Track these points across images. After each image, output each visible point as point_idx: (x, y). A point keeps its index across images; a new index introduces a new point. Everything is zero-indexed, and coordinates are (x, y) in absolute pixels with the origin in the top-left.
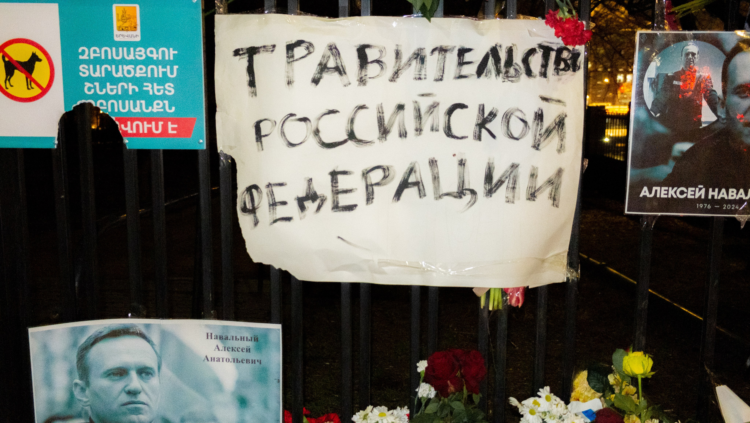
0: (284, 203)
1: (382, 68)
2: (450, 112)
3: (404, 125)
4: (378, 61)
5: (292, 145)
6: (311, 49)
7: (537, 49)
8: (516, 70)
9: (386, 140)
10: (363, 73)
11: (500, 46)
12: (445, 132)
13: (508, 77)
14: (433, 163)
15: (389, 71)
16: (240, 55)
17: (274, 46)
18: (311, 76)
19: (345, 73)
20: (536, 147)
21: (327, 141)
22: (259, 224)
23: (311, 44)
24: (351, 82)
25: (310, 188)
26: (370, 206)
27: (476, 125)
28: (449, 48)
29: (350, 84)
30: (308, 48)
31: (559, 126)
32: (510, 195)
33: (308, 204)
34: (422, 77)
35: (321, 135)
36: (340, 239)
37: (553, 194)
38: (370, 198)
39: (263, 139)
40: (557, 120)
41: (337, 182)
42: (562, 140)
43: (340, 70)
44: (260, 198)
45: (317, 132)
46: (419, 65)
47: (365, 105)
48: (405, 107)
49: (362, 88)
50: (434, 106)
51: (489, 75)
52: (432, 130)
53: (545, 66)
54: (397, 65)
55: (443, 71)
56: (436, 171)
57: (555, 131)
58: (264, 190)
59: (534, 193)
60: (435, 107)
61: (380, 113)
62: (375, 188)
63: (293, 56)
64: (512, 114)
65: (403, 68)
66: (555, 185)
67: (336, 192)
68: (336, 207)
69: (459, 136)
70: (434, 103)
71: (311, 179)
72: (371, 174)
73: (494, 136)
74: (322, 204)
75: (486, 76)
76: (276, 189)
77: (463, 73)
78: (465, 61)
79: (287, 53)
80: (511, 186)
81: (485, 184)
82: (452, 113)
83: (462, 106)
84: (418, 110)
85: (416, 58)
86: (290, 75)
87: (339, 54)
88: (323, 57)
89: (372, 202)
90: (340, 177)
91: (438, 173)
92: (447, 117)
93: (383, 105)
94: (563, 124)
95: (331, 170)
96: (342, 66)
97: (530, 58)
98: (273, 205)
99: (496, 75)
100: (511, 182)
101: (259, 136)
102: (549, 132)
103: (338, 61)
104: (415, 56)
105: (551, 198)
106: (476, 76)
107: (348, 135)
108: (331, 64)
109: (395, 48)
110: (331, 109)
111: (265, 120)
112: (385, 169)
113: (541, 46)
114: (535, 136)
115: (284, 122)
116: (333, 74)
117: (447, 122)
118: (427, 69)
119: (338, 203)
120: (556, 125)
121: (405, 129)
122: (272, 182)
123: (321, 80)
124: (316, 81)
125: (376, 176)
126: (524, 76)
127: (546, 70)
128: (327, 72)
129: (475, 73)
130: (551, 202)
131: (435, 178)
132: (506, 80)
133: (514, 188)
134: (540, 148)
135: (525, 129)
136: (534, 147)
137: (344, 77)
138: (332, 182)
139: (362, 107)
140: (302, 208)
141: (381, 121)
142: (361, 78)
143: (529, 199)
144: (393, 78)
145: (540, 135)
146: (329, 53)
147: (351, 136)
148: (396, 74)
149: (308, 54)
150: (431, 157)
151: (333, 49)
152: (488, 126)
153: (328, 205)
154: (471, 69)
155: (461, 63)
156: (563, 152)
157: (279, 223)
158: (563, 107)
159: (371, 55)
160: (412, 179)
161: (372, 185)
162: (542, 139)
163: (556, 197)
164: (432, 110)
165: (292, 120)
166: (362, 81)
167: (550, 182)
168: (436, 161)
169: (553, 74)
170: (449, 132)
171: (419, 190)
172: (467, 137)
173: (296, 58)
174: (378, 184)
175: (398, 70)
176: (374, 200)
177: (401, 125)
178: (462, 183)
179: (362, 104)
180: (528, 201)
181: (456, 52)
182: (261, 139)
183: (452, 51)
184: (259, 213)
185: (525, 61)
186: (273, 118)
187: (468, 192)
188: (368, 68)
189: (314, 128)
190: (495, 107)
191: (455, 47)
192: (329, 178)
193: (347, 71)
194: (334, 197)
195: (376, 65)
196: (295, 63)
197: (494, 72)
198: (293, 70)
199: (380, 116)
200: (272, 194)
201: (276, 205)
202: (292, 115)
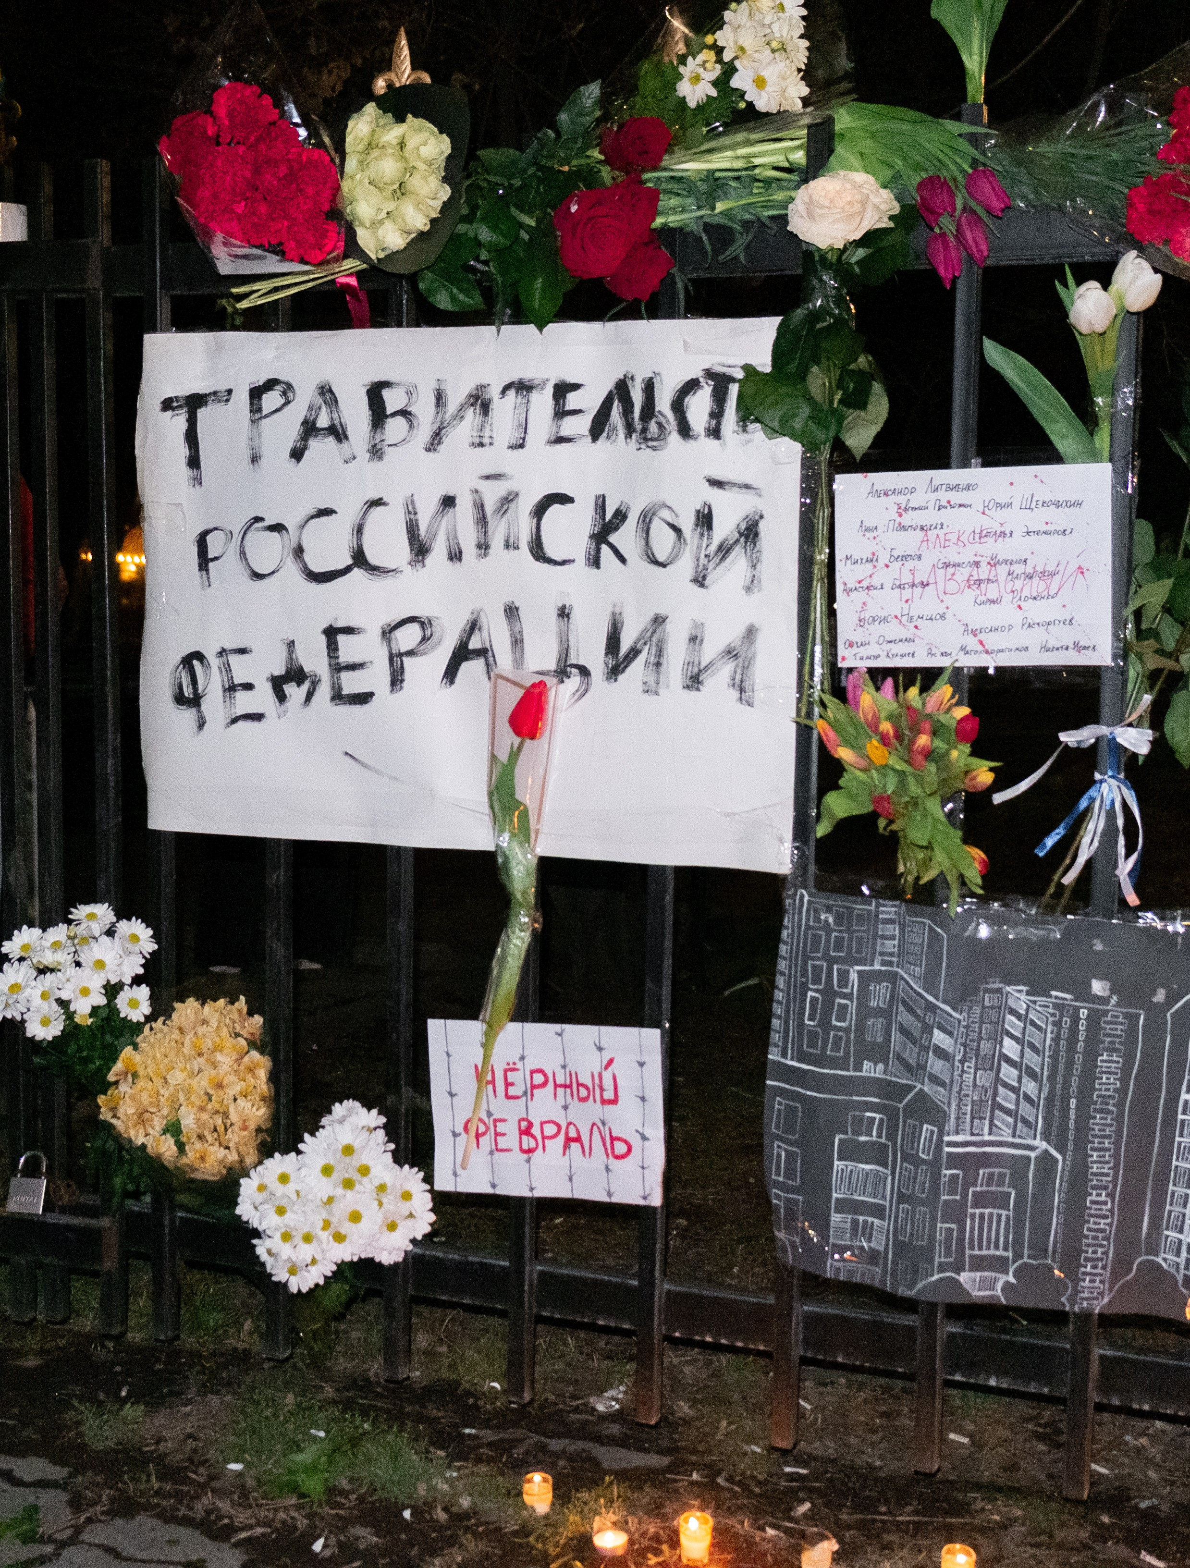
0: (248, 687)
1: (411, 426)
2: (540, 510)
3: (456, 537)
4: (404, 413)
5: (257, 576)
6: (290, 395)
7: (701, 380)
8: (660, 425)
9: (424, 566)
10: (378, 437)
11: (632, 378)
12: (531, 552)
13: (646, 439)
14: (511, 612)
15: (424, 433)
16: (173, 409)
17: (230, 392)
18: (289, 445)
19: (346, 438)
20: (700, 581)
21: (316, 568)
22: (206, 726)
23: (289, 386)
24: (356, 454)
25: (291, 659)
26: (398, 695)
27: (591, 537)
28: (536, 382)
29: (354, 458)
30: (284, 393)
31: (747, 538)
32: (651, 679)
33: (290, 689)
34: (486, 441)
35: (307, 557)
36: (348, 758)
37: (738, 677)
38: (397, 680)
39: (211, 564)
40: (743, 526)
41: (337, 649)
42: (754, 567)
43: (338, 433)
44: (208, 676)
45: (299, 551)
46: (479, 419)
47: (381, 499)
48: (458, 501)
49: (376, 464)
50: (509, 499)
51: (614, 437)
52: (507, 546)
53: (717, 415)
54: (439, 419)
55: (526, 428)
56: (517, 629)
57: (738, 550)
58: (214, 662)
59: (698, 675)
60: (512, 500)
61: (409, 513)
62: (405, 659)
63: (260, 410)
64: (654, 514)
65: (449, 424)
66: (741, 660)
67: (337, 668)
68: (338, 697)
69: (558, 558)
70: (510, 493)
71: (293, 642)
72: (399, 634)
73: (623, 560)
74: (314, 689)
75: (608, 438)
76: (233, 659)
77: (564, 433)
78: (567, 408)
79: (251, 404)
80: (652, 659)
81: (607, 654)
82: (543, 513)
83: (563, 499)
84: (480, 507)
85: (472, 405)
86: (256, 444)
87: (336, 401)
88: (310, 408)
89: (401, 688)
90: (341, 639)
91: (521, 632)
92: (535, 521)
93: (415, 498)
94: (756, 534)
95: (325, 625)
96: (341, 423)
97: (686, 400)
98: (231, 689)
99: (626, 438)
100: (654, 652)
101: (204, 560)
102: (724, 550)
103: (335, 416)
104: (472, 400)
105: (734, 685)
106: (589, 439)
107: (353, 557)
108: (323, 422)
109: (435, 385)
110: (322, 507)
111: (216, 529)
112: (424, 623)
113: (710, 374)
114: (698, 560)
115: (245, 533)
116: (326, 440)
117: (534, 530)
118: (495, 424)
119: (340, 689)
120: (741, 535)
121: (458, 544)
122: (228, 646)
123: (307, 453)
124: (297, 454)
125: (408, 637)
126: (674, 437)
127: (719, 424)
128: (316, 436)
129: (587, 433)
130: (735, 694)
131: (516, 641)
132: (643, 446)
133: (658, 664)
134: (707, 583)
135: (678, 545)
136: (695, 581)
137: (345, 445)
138: (328, 647)
139: (378, 502)
140: (281, 697)
141: (412, 529)
142: (374, 446)
143: (688, 687)
144: (432, 444)
145: (706, 556)
146: (320, 401)
147: (359, 559)
148: (437, 437)
149: (284, 405)
150: (508, 600)
151: (326, 392)
152: (613, 538)
153: (324, 691)
154: (579, 426)
155: (561, 413)
156: (756, 590)
157: (240, 724)
158: (756, 498)
159: (393, 400)
160: (475, 643)
161: (400, 655)
162: (711, 566)
163: (746, 685)
164: (505, 507)
165: (258, 530)
166: (376, 452)
167: (730, 653)
168: (517, 609)
169: (734, 432)
170: (538, 551)
171: (488, 665)
172: (573, 561)
173: (264, 413)
174: (411, 653)
175: (440, 429)
176: (405, 684)
177: (452, 534)
178: (565, 653)
179: (375, 496)
180: (687, 691)
181: (549, 390)
182: (207, 565)
183: (542, 389)
184: (206, 705)
185: (678, 406)
186: (228, 527)
187: (575, 671)
188: (387, 426)
189: (294, 544)
190: (626, 500)
191: (548, 380)
192: (323, 638)
193: (349, 433)
194: (333, 677)
195: (400, 420)
196: (264, 422)
197: (621, 431)
198: (259, 435)
199: (411, 520)
200: (228, 668)
201: (235, 691)
202: (258, 519)
